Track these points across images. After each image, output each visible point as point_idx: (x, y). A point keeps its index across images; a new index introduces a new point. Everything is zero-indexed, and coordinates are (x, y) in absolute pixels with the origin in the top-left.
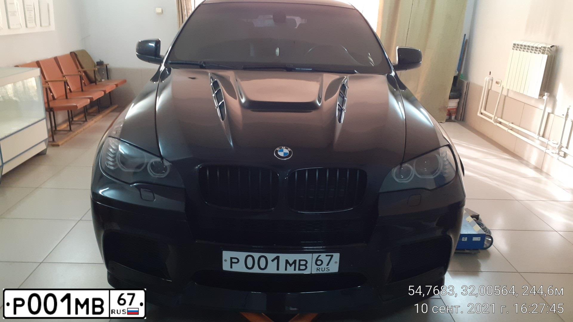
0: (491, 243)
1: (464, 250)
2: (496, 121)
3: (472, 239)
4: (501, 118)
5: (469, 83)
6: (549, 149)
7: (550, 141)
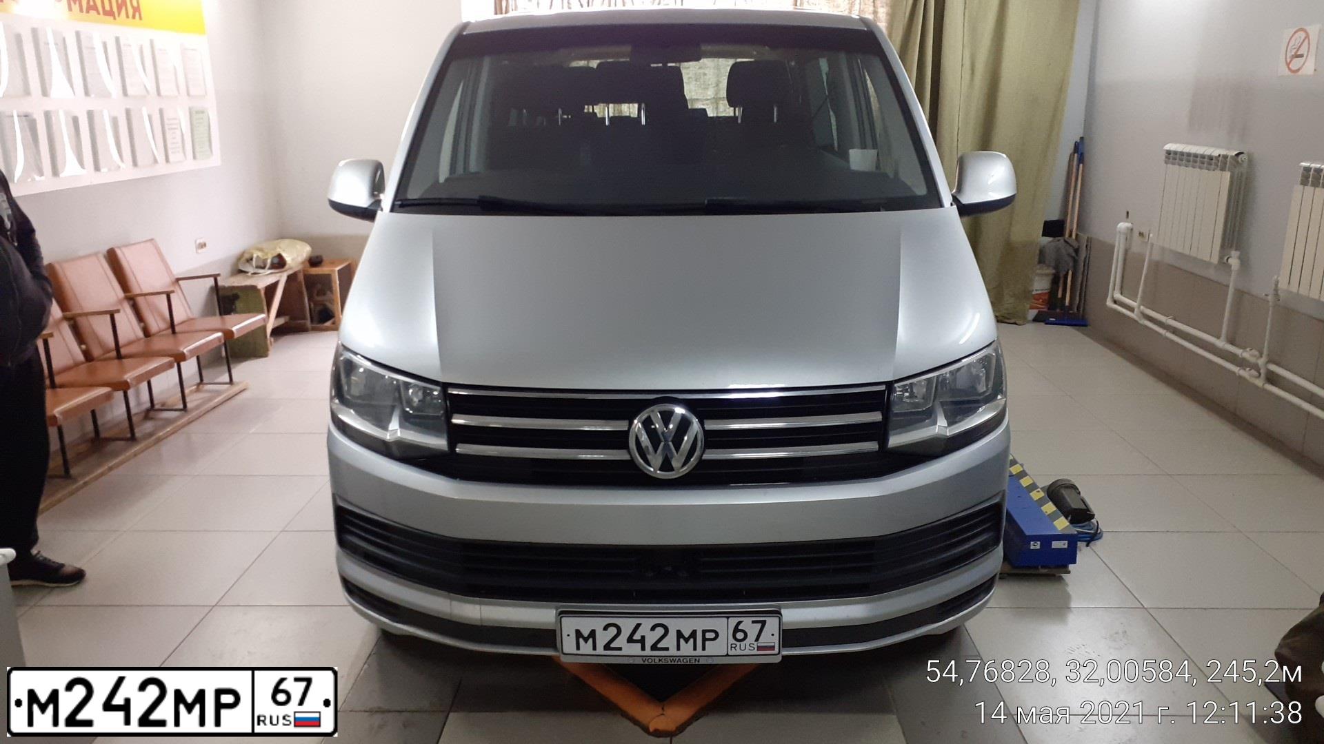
1: (1036, 568)
2: (1142, 316)
3: (1050, 544)
4: (1154, 309)
5: (1091, 238)
6: (1245, 369)
7: (1247, 351)
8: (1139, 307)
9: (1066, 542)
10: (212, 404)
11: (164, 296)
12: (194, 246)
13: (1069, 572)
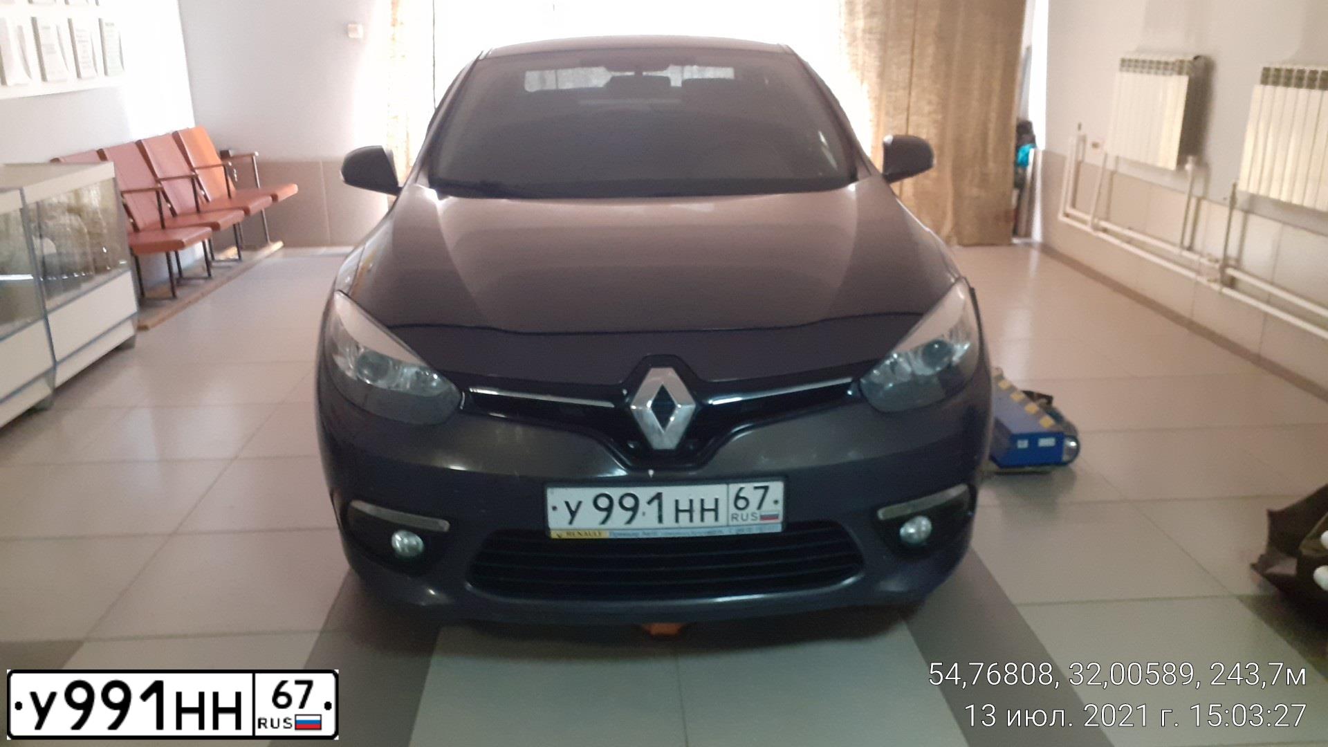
0: (1075, 452)
1: (1022, 466)
2: (1096, 228)
3: (1036, 443)
4: (1107, 219)
6: (1201, 275)
7: (1204, 257)
8: (1093, 219)
9: (1053, 439)
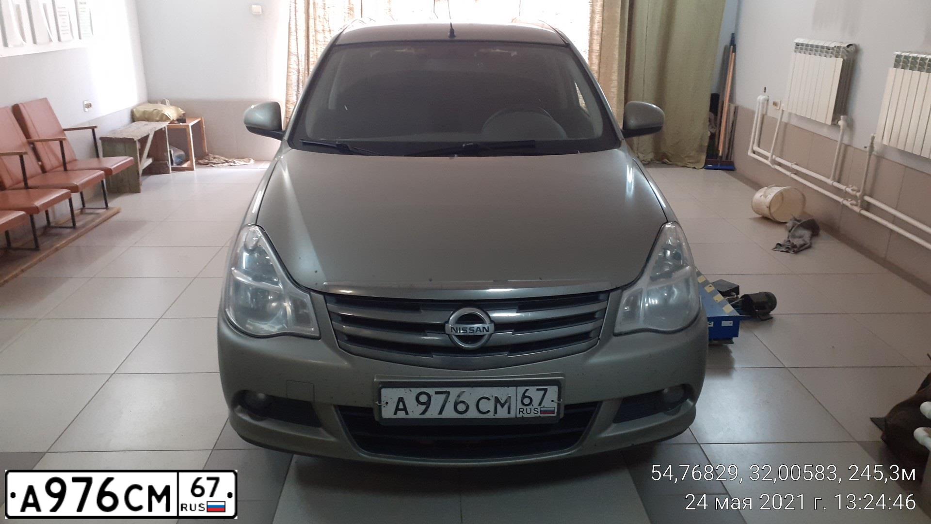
2: (774, 162)
3: (721, 323)
4: (782, 157)
5: (738, 107)
6: (847, 200)
7: (849, 187)
8: (772, 156)
9: (732, 322)
10: (94, 223)
11: (58, 143)
12: (82, 106)
13: (732, 343)
